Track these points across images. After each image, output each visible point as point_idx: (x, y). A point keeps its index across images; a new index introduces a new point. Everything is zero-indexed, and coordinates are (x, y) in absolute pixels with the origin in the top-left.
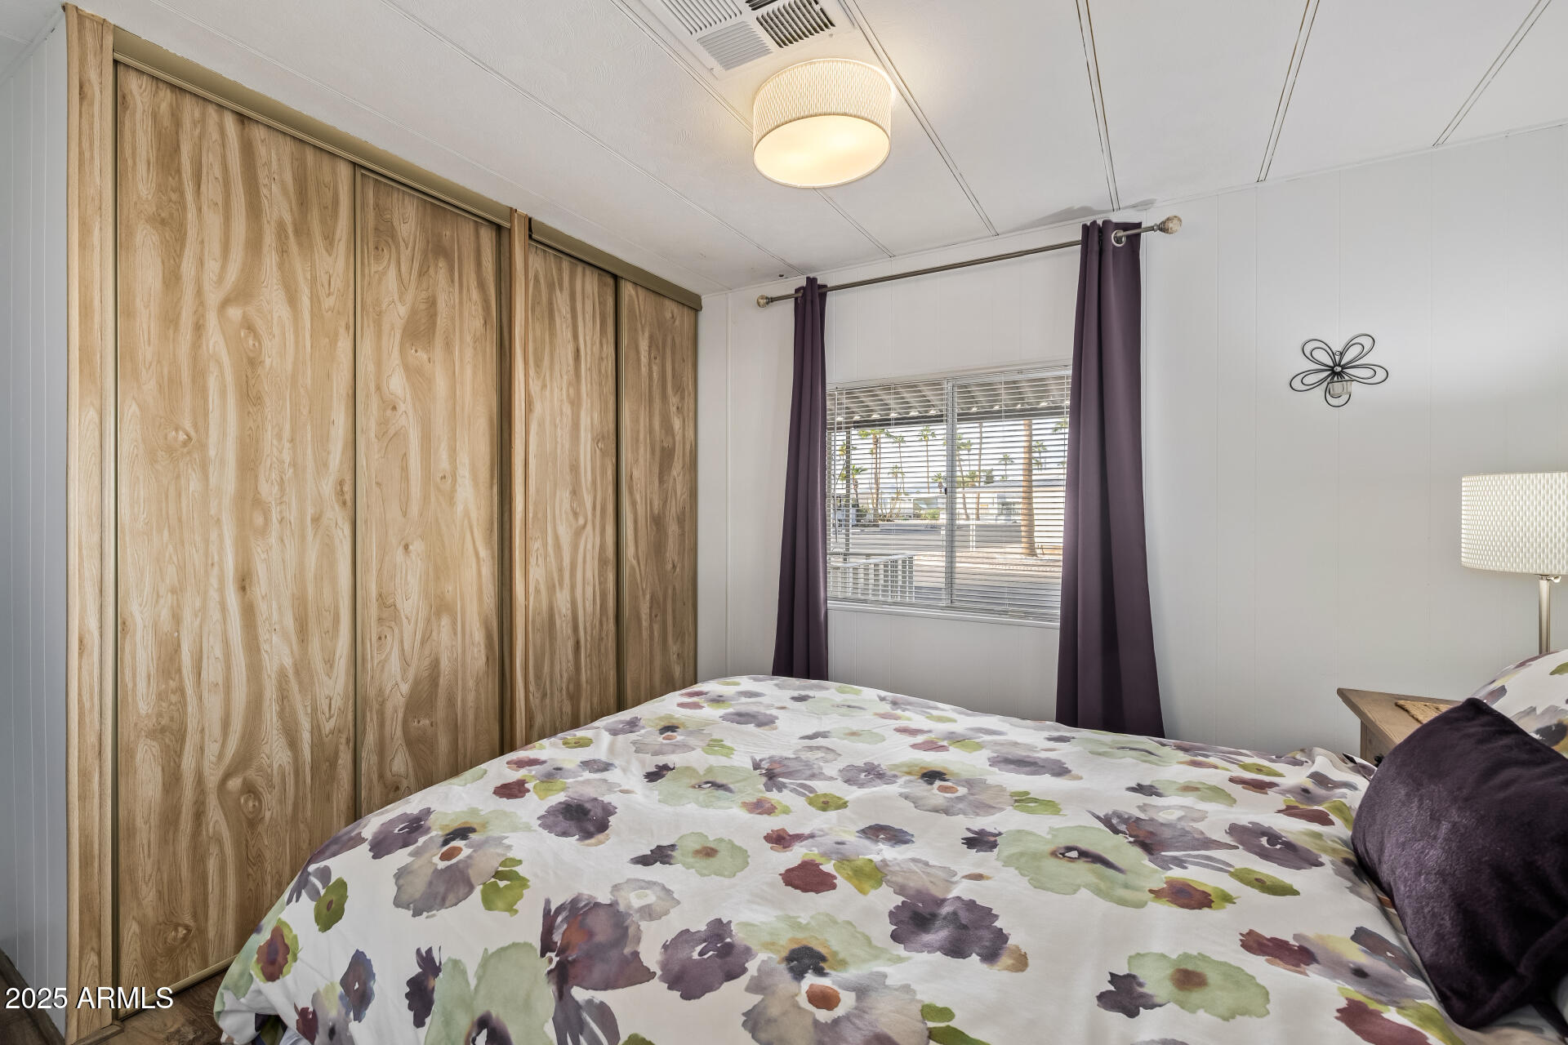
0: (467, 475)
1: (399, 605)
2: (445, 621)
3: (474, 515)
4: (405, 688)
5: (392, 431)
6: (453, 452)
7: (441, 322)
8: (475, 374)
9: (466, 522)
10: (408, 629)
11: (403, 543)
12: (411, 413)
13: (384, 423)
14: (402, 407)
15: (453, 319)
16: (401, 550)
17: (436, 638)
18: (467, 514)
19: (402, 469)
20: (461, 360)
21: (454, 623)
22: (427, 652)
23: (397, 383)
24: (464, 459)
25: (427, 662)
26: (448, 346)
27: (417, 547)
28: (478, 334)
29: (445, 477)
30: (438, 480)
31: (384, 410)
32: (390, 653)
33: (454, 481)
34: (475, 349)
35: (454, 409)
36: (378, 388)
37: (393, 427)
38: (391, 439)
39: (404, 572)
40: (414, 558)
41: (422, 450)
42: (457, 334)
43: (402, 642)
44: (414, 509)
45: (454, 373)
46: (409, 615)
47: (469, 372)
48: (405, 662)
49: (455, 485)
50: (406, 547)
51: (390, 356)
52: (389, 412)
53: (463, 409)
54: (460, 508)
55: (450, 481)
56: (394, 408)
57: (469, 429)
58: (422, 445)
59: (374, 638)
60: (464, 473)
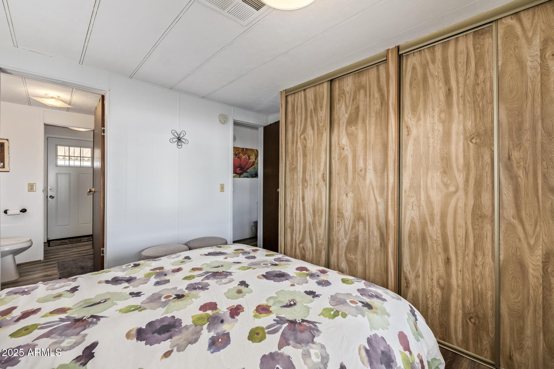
0: (371, 168)
1: (344, 213)
2: (361, 223)
3: (374, 184)
4: (346, 241)
5: (343, 157)
6: (365, 160)
7: (361, 114)
8: (376, 128)
9: (371, 187)
10: (347, 222)
11: (346, 193)
12: (349, 150)
13: (340, 154)
14: (346, 148)
15: (366, 110)
16: (345, 195)
17: (357, 229)
18: (371, 183)
19: (346, 168)
20: (370, 124)
21: (365, 225)
22: (354, 232)
23: (344, 141)
24: (370, 162)
25: (354, 236)
26: (364, 121)
27: (350, 195)
28: (378, 110)
29: (361, 170)
30: (359, 171)
31: (340, 150)
32: (341, 228)
33: (366, 171)
34: (376, 117)
35: (366, 144)
36: (339, 144)
37: (343, 155)
38: (343, 159)
39: (346, 203)
40: (349, 198)
41: (353, 161)
42: (368, 114)
43: (345, 226)
44: (350, 182)
45: (366, 130)
46: (347, 217)
47: (373, 127)
48: (346, 234)
49: (366, 172)
50: (347, 195)
51: (342, 133)
52: (342, 151)
53: (370, 143)
54: (368, 181)
55: (364, 171)
56: (343, 149)
57: (373, 150)
58: (353, 160)
59: (336, 222)
60: (370, 167)
